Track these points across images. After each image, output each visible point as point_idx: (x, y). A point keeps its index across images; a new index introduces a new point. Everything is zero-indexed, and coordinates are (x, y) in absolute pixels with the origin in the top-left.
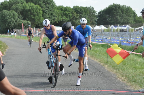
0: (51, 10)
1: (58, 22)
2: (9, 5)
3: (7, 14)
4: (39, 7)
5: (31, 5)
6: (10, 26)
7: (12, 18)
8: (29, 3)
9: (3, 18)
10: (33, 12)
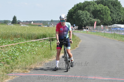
0: (117, 11)
1: (123, 21)
2: (83, 6)
3: (81, 13)
4: (107, 8)
5: (101, 6)
6: (83, 23)
7: (85, 17)
8: (99, 5)
9: (78, 17)
10: (103, 12)
